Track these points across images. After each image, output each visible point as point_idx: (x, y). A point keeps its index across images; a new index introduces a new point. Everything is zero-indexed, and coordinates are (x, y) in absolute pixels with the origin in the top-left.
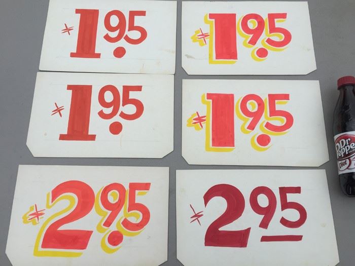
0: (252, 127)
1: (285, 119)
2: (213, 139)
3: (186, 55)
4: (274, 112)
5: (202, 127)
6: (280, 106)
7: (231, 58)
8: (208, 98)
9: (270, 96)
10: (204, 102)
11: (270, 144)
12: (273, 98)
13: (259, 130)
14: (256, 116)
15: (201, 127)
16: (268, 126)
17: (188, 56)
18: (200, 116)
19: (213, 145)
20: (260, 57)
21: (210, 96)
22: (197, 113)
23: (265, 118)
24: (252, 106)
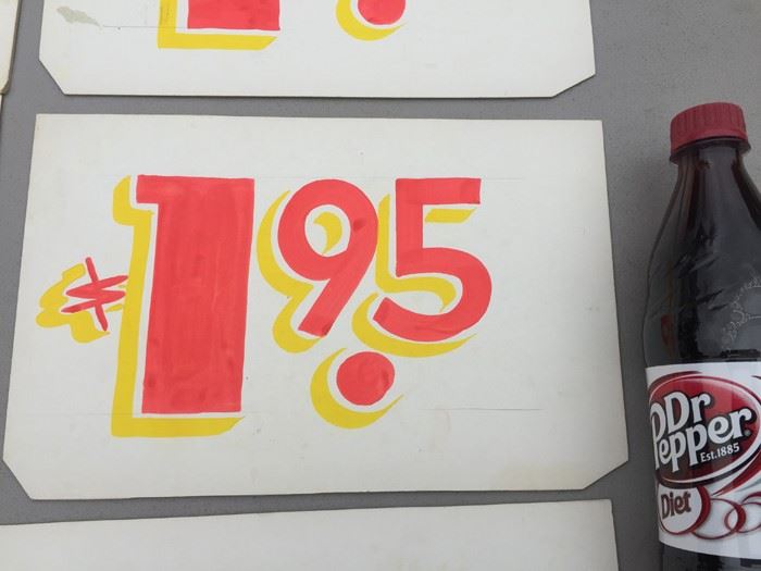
0: (319, 322)
1: (455, 286)
2: (150, 382)
3: (63, 11)
4: (414, 258)
5: (104, 325)
6: (441, 228)
7: (251, 25)
8: (141, 198)
9: (403, 186)
10: (121, 215)
11: (389, 396)
12: (414, 195)
13: (351, 334)
14: (342, 274)
15: (98, 326)
16: (389, 315)
17: (70, 15)
18: (101, 276)
19: (149, 406)
20: (370, 20)
21: (149, 188)
22: (89, 261)
23: (378, 283)
24: (327, 232)
